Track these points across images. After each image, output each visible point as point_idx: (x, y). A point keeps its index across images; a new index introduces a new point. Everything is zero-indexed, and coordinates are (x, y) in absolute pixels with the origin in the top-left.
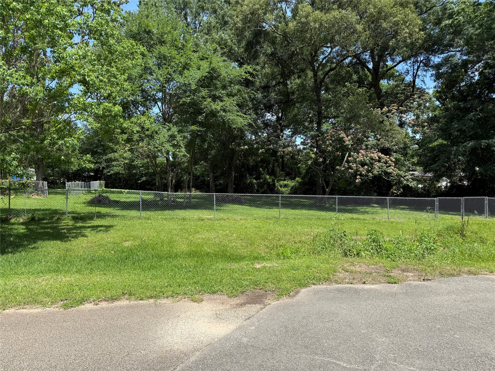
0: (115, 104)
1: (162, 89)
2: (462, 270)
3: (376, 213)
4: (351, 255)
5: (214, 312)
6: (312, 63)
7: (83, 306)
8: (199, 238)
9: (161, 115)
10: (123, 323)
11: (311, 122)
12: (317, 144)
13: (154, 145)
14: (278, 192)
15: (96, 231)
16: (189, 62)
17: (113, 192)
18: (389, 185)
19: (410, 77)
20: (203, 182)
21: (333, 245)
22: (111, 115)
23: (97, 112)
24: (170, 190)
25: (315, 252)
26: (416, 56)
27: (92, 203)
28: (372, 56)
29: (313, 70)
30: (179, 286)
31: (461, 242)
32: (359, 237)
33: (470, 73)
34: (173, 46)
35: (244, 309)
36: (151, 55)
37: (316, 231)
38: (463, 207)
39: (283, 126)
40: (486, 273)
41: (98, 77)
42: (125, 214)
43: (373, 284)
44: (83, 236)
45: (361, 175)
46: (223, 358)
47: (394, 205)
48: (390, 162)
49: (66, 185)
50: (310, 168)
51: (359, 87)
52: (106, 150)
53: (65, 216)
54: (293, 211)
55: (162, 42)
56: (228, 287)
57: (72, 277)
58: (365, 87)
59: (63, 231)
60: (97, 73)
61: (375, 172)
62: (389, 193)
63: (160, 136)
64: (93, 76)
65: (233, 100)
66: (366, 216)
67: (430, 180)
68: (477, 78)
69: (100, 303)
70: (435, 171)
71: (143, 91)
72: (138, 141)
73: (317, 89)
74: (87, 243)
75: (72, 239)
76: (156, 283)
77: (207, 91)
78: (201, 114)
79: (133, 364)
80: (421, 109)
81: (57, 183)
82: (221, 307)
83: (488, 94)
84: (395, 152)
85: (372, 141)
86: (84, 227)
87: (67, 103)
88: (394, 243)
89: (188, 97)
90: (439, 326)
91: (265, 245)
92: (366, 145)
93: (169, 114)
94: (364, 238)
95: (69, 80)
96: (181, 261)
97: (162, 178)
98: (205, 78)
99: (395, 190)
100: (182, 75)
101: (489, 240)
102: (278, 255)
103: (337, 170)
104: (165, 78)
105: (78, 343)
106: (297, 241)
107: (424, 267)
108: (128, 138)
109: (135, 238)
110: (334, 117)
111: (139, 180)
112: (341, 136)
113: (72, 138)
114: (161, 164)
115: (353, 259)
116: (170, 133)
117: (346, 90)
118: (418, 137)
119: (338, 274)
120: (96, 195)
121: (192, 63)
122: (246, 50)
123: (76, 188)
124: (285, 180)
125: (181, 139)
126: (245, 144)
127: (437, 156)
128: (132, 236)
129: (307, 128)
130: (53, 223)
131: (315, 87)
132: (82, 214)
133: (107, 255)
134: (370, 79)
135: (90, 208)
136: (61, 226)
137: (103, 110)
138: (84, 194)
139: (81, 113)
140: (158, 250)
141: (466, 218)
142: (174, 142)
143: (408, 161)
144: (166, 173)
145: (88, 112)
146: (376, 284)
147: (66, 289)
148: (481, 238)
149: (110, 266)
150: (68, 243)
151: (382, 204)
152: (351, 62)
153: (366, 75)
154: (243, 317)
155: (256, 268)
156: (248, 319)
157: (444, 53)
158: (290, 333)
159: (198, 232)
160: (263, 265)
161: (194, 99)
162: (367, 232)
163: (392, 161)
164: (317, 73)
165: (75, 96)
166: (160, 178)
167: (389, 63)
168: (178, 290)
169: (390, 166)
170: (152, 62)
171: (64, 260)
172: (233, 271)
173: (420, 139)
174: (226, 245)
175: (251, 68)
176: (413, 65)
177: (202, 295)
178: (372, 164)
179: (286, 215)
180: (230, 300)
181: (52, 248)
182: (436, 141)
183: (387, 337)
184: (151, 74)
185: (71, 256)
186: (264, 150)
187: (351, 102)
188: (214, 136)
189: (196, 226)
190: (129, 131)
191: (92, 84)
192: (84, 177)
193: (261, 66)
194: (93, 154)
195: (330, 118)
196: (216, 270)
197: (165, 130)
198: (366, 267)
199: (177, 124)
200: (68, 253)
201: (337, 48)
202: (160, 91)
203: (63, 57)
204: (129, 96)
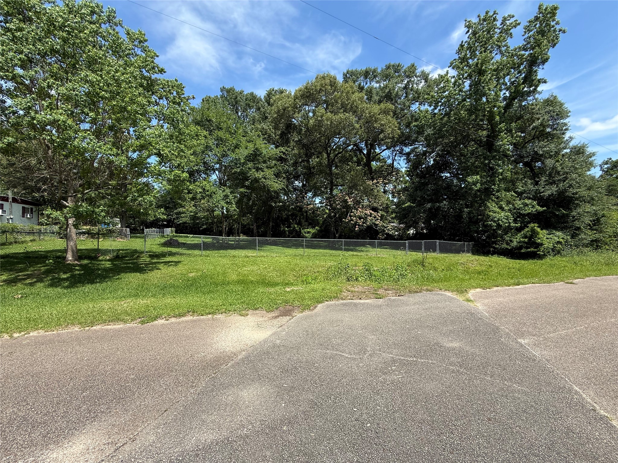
0: (183, 172)
1: (219, 162)
2: (423, 289)
3: (369, 251)
4: (352, 280)
5: (256, 323)
6: (326, 149)
7: (156, 322)
8: (246, 270)
9: (218, 180)
10: (188, 333)
11: (326, 188)
12: (330, 204)
13: (212, 202)
14: (303, 237)
15: (167, 265)
17: (181, 237)
18: (377, 232)
20: (249, 229)
21: (340, 274)
22: (180, 179)
23: (169, 177)
24: (223, 235)
25: (328, 279)
26: (394, 146)
27: (165, 244)
28: (366, 145)
29: (327, 153)
30: (231, 305)
31: (422, 270)
32: (357, 268)
33: (428, 159)
34: (228, 132)
35: (278, 320)
36: (211, 137)
37: (329, 264)
38: (423, 247)
39: (306, 191)
40: (437, 290)
41: (170, 152)
42: (190, 253)
43: (366, 299)
44: (157, 269)
45: (359, 225)
46: (262, 355)
47: (381, 245)
48: (377, 216)
49: (145, 231)
50: (325, 220)
51: (358, 166)
52: (176, 205)
53: (144, 255)
55: (220, 129)
56: (266, 305)
57: (148, 300)
58: (361, 166)
59: (141, 266)
60: (170, 149)
61: (368, 224)
62: (377, 238)
63: (217, 195)
64: (166, 151)
65: (271, 171)
66: (362, 254)
67: (403, 229)
68: (432, 162)
69: (170, 319)
70: (406, 223)
71: (205, 163)
72: (200, 199)
73: (330, 166)
74: (161, 274)
75: (149, 272)
76: (214, 303)
77: (252, 164)
78: (248, 180)
79: (195, 363)
80: (397, 182)
81: (138, 230)
82: (261, 319)
83: (438, 173)
84: (381, 210)
85: (366, 202)
86: (159, 263)
87: (145, 170)
88: (380, 272)
89: (238, 168)
90: (408, 326)
91: (294, 275)
92: (363, 205)
93: (224, 180)
94: (361, 268)
95: (148, 153)
96: (232, 287)
97: (219, 226)
98: (251, 155)
99: (381, 236)
100: (234, 152)
101: (439, 269)
102: (303, 281)
103: (343, 221)
104: (221, 154)
105: (152, 349)
106: (316, 271)
107: (399, 287)
108: (193, 197)
109: (198, 270)
110: (341, 186)
111: (201, 228)
112: (346, 198)
113: (150, 196)
114: (218, 216)
115: (353, 283)
116: (224, 193)
117: (348, 167)
118: (395, 200)
119: (343, 294)
120: (168, 239)
121: (241, 144)
122: (281, 137)
123: (152, 234)
124: (308, 228)
125: (232, 198)
126: (280, 202)
127: (408, 213)
128: (195, 269)
129: (323, 192)
130: (134, 259)
131: (329, 164)
132: (157, 253)
133: (176, 283)
134: (365, 160)
135: (164, 248)
136: (140, 262)
137: (174, 176)
138: (159, 238)
139: (157, 178)
140: (215, 279)
141: (425, 254)
142: (227, 200)
143: (389, 216)
144: (221, 223)
145: (162, 177)
146: (368, 299)
147: (143, 309)
148: (434, 267)
149: (178, 291)
150: (146, 275)
151: (373, 245)
152: (353, 149)
153: (362, 158)
154: (277, 326)
155: (287, 291)
156: (281, 327)
157: (412, 146)
158: (310, 335)
159: (245, 266)
160: (292, 288)
161: (242, 169)
162: (362, 264)
163: (379, 216)
164: (329, 155)
165: (152, 165)
166: (217, 226)
167: (378, 151)
168: (230, 308)
169: (377, 220)
170: (211, 142)
171: (142, 287)
172: (270, 294)
173: (397, 202)
174: (265, 275)
175: (283, 149)
176: (393, 153)
177: (247, 311)
178: (366, 218)
179: (308, 253)
180: (268, 314)
181: (133, 278)
182: (407, 203)
183: (375, 335)
184: (211, 151)
185: (148, 284)
186: (293, 207)
187: (352, 176)
188: (257, 196)
189: (243, 261)
190: (194, 192)
191: (166, 157)
192: (159, 225)
193: (291, 149)
194: (166, 208)
195: (338, 186)
196: (257, 293)
197: (221, 191)
198: (362, 288)
199: (230, 187)
200: (145, 282)
201: (343, 138)
202: (218, 163)
203: (143, 136)
204: (194, 166)
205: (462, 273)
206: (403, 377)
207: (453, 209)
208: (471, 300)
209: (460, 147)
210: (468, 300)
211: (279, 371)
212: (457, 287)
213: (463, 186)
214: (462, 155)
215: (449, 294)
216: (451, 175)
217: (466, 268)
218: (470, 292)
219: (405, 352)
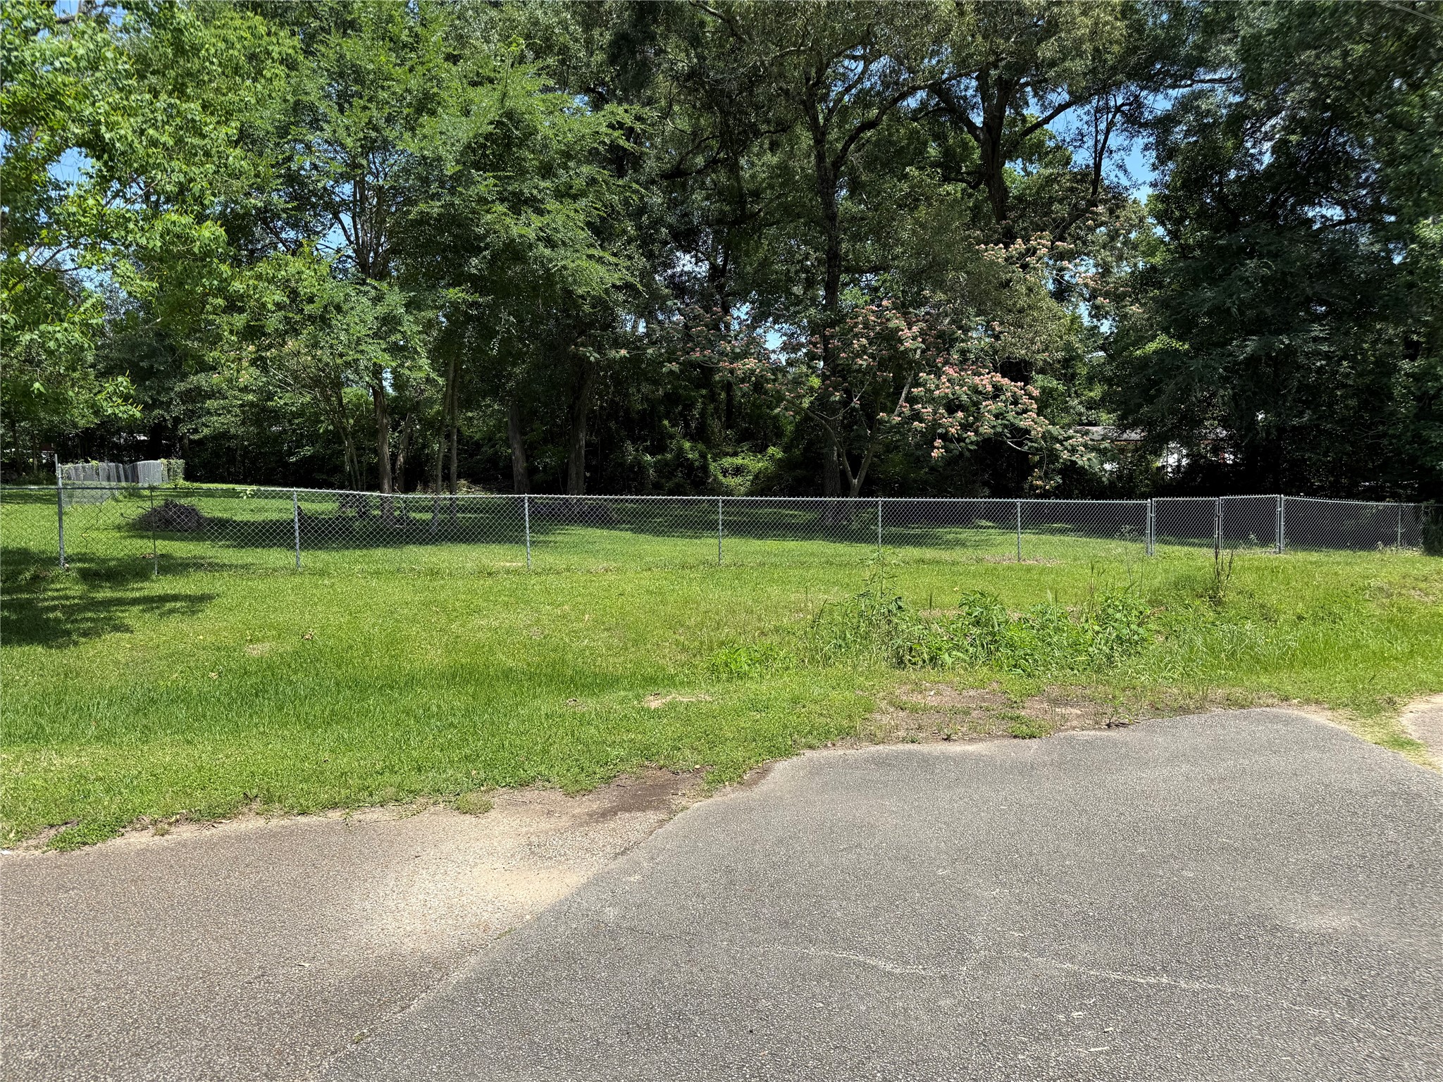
0: (201, 219)
1: (352, 171)
2: (1212, 697)
3: (987, 543)
4: (915, 664)
5: (523, 841)
6: (809, 108)
7: (119, 841)
8: (481, 627)
9: (350, 252)
10: (246, 884)
11: (810, 284)
12: (826, 349)
13: (331, 347)
14: (717, 489)
15: (157, 612)
16: (435, 90)
17: (210, 494)
18: (1022, 465)
19: (1087, 154)
20: (494, 460)
21: (866, 637)
22: (189, 251)
23: (143, 241)
24: (386, 487)
25: (816, 658)
26: (1104, 89)
27: (145, 526)
28: (982, 89)
29: (814, 126)
30: (419, 770)
31: (1211, 619)
32: (937, 613)
33: (1249, 145)
34: (383, 39)
35: (612, 825)
36: (314, 65)
37: (820, 597)
38: (1218, 522)
39: (729, 295)
40: (1270, 701)
41: (142, 132)
42: (250, 560)
43: (971, 740)
44: (117, 628)
45: (944, 437)
46: (546, 969)
47: (1037, 520)
48: (1025, 399)
49: (58, 474)
50: (807, 419)
51: (946, 179)
52: (181, 362)
53: (60, 570)
54: (759, 542)
55: (348, 26)
56: (566, 767)
57: (84, 753)
58: (962, 181)
59: (51, 615)
60: (140, 119)
61: (986, 429)
62: (1023, 489)
63: (348, 319)
64: (126, 128)
65: (576, 211)
66: (957, 554)
67: (1136, 450)
68: (1267, 159)
69: (173, 829)
70: (1149, 424)
71: (292, 179)
72: (282, 335)
73: (825, 183)
74: (131, 649)
75: (84, 640)
76: (349, 763)
77: (492, 181)
78: (477, 251)
79: (276, 1002)
80: (1113, 248)
81: (28, 468)
82: (545, 824)
83: (1294, 206)
84: (1042, 371)
85: (978, 339)
86: (120, 602)
87: (42, 214)
88: (1033, 627)
89: (433, 197)
90: (1141, 850)
91: (677, 643)
92: (963, 352)
93: (376, 253)
94: (952, 613)
95: (47, 138)
96: (425, 695)
97: (364, 449)
98: (486, 139)
99: (1040, 478)
100: (413, 129)
101: (1285, 613)
102: (714, 669)
103: (881, 422)
104: (360, 140)
105: (106, 948)
106: (769, 627)
107: (1109, 690)
108: (249, 326)
109: (281, 633)
110: (875, 270)
111: (293, 454)
112: (894, 323)
113: (65, 325)
114: (358, 406)
115: (920, 675)
116: (381, 310)
117: (905, 187)
118: (1106, 327)
119: (879, 717)
120: (156, 503)
121: (444, 94)
122: (612, 60)
123: (88, 483)
124: (735, 454)
125: (415, 328)
126: (617, 344)
127: (1156, 383)
128: (271, 627)
129: (798, 301)
130: (20, 589)
131: (820, 177)
132: (113, 563)
133: (195, 686)
134: (976, 155)
135: (139, 543)
136: (47, 600)
137: (162, 236)
138: (117, 501)
139: (93, 245)
140: (354, 667)
141: (1225, 554)
142: (393, 338)
143: (1078, 395)
144: (374, 433)
145: (114, 243)
146: (981, 740)
147: (64, 792)
148: (1262, 606)
149: (204, 716)
150: (71, 651)
151: (1003, 519)
152: (924, 104)
153: (964, 145)
154: (608, 849)
155: (649, 709)
156: (623, 853)
157: (1180, 87)
158: (741, 886)
159: (478, 611)
160: (669, 698)
161: (453, 205)
162: (959, 598)
163: (1031, 397)
164: (824, 134)
165: (71, 191)
166: (358, 449)
167: (1033, 111)
168: (415, 781)
169: (1025, 411)
170: (315, 88)
171: (58, 703)
172: (583, 721)
173: (1111, 333)
174: (561, 645)
175: (626, 111)
176: (1096, 119)
177: (487, 792)
178: (976, 404)
179: (737, 554)
180: (570, 802)
181: (18, 667)
182: (1154, 337)
183: (1004, 885)
184: (315, 124)
185: (80, 691)
186: (675, 367)
187: (922, 226)
188: (521, 321)
189: (471, 591)
190: (252, 303)
191: (123, 153)
192: (117, 446)
193: (661, 110)
194: (139, 377)
195: (862, 272)
196: (530, 719)
197: (364, 300)
198: (954, 694)
199: (405, 283)
200: (70, 682)
201: (884, 60)
202: (345, 177)
203: (22, 62)
204: (248, 195)
205: (1377, 631)
206: (1115, 1050)
207: (1353, 359)
208: (1410, 743)
209: (1389, 87)
210: (1400, 742)
211: (616, 1028)
212: (1354, 687)
213: (1397, 260)
214: (1397, 123)
215: (1318, 717)
216: (1347, 212)
217: (1399, 609)
218: (1411, 707)
219: (1126, 951)
